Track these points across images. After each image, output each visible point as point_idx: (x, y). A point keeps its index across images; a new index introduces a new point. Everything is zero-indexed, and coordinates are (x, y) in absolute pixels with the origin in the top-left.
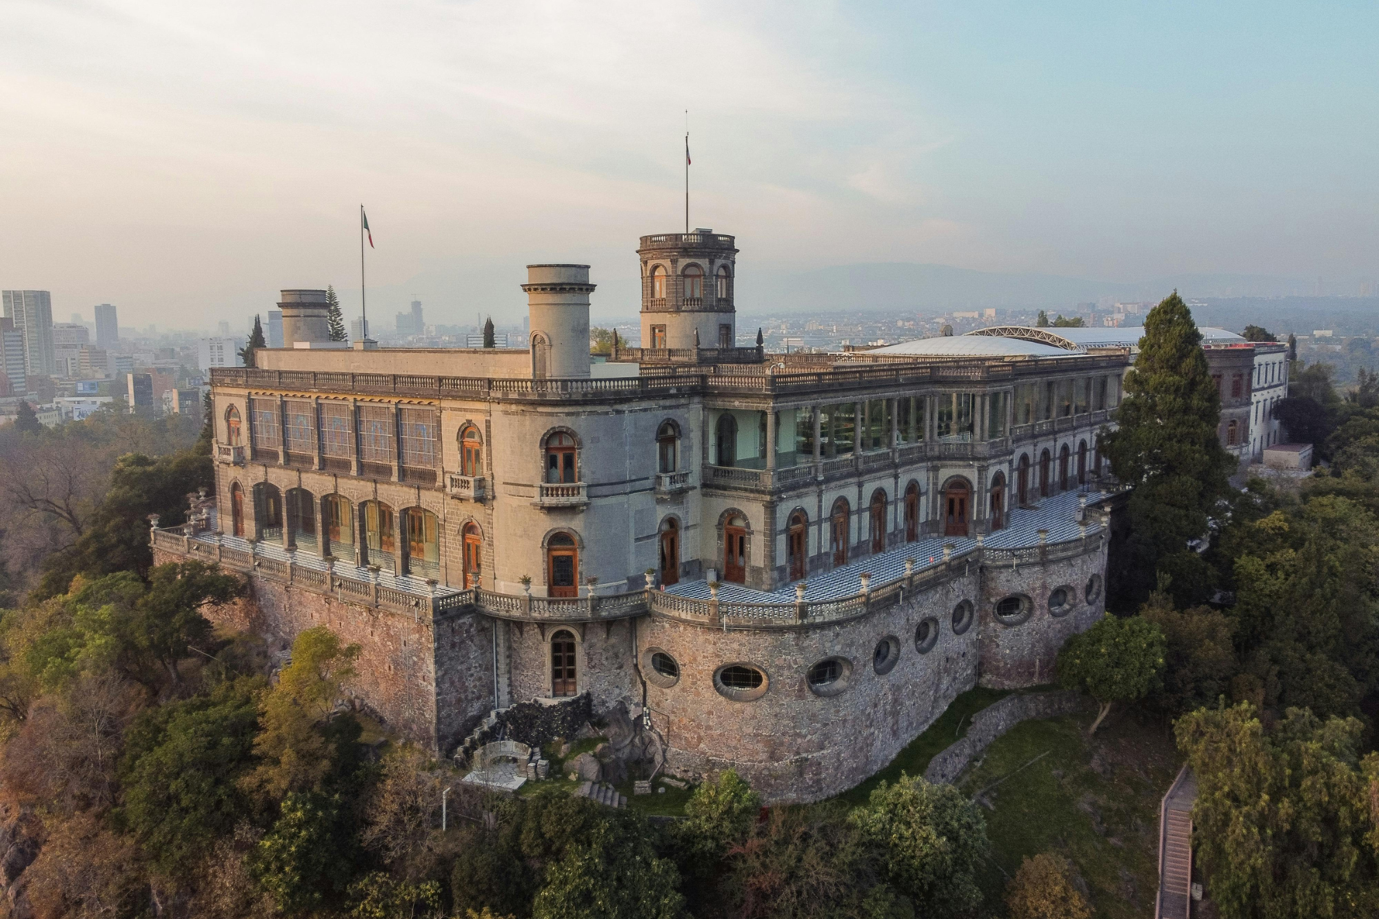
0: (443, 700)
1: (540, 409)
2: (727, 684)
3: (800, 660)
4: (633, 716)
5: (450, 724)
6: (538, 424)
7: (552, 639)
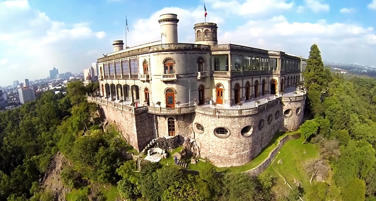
0: (139, 136)
1: (163, 53)
2: (218, 133)
3: (239, 127)
4: (191, 141)
5: (141, 143)
6: (162, 57)
7: (168, 120)
